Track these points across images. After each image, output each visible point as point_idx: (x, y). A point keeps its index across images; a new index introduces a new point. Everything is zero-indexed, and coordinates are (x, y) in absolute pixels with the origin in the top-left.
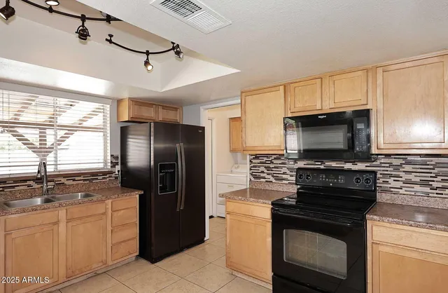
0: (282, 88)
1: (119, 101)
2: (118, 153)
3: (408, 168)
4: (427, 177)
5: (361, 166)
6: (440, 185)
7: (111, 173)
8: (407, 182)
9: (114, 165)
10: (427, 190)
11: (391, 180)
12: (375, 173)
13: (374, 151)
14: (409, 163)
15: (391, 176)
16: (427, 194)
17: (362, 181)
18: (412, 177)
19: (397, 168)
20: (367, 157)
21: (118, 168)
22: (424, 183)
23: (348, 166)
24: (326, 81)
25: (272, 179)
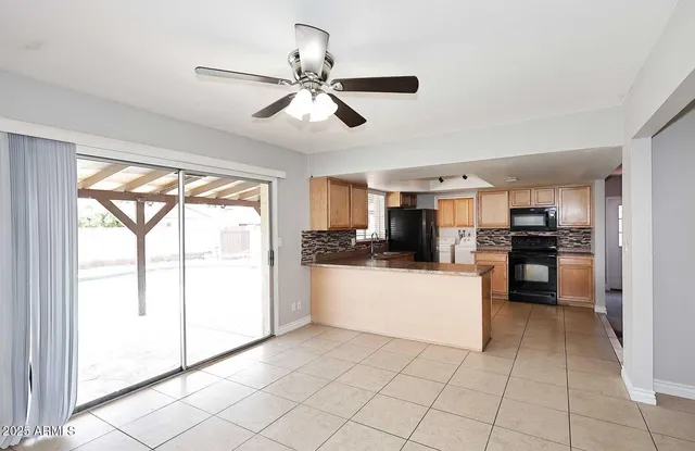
0: (507, 192)
1: (388, 194)
3: (571, 234)
4: (579, 238)
5: (548, 234)
6: (585, 242)
7: (385, 241)
8: (571, 241)
9: (386, 236)
10: (580, 244)
11: (563, 241)
12: (555, 237)
13: (557, 226)
14: (572, 232)
15: (563, 238)
16: (579, 246)
17: (550, 242)
18: (573, 239)
19: (566, 235)
20: (554, 229)
21: (388, 238)
22: (577, 242)
23: (541, 234)
24: (533, 191)
25: (493, 243)
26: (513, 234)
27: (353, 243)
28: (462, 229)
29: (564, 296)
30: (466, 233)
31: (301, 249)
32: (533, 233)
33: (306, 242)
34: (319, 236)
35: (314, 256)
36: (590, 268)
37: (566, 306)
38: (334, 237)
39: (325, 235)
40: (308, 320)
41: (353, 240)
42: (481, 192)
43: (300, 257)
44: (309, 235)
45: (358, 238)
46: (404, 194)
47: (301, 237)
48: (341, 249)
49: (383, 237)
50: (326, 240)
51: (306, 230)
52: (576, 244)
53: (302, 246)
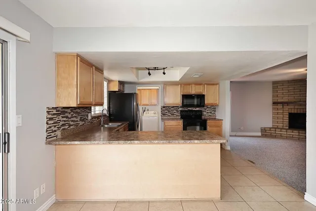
0: (180, 85)
1: (109, 82)
2: (108, 106)
4: (211, 111)
6: (213, 113)
12: (201, 110)
15: (204, 111)
16: (211, 115)
17: (199, 113)
18: (208, 111)
24: (193, 85)
25: (170, 115)
26: (181, 109)
28: (144, 107)
30: (146, 109)
31: (46, 126)
32: (190, 109)
33: (51, 119)
34: (64, 113)
35: (59, 133)
38: (76, 113)
39: (69, 111)
41: (89, 115)
42: (166, 84)
43: (45, 134)
44: (54, 111)
45: (93, 113)
46: (120, 82)
47: (46, 114)
48: (81, 123)
50: (70, 116)
51: (51, 106)
52: (209, 114)
53: (47, 123)
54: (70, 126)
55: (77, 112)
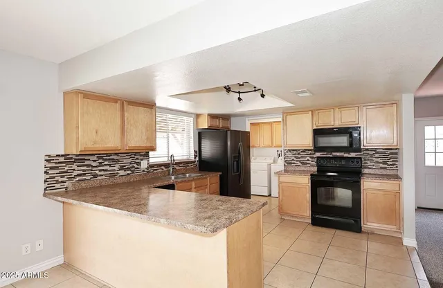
0: (310, 112)
1: (198, 116)
2: (197, 150)
3: (377, 155)
4: (386, 160)
5: (353, 155)
6: (392, 163)
7: (194, 162)
8: (378, 162)
9: (195, 157)
10: (386, 166)
11: (368, 162)
12: (360, 158)
13: (362, 147)
14: (377, 153)
15: (368, 160)
16: (385, 168)
17: (355, 163)
18: (379, 160)
19: (371, 156)
20: (359, 150)
21: (197, 159)
22: (384, 163)
23: (346, 155)
24: (337, 110)
25: (300, 164)
26: (318, 154)
27: (144, 165)
28: (279, 149)
29: (368, 224)
31: (44, 177)
32: (338, 154)
33: (53, 168)
34: (81, 160)
35: (70, 185)
36: (398, 194)
37: (370, 233)
39: (93, 158)
40: (60, 260)
41: (144, 162)
42: (286, 113)
43: (43, 186)
44: (62, 159)
45: (152, 160)
46: (213, 117)
47: (44, 163)
48: (122, 173)
49: (192, 158)
50: (94, 164)
51: (54, 153)
52: (382, 165)
53: (46, 173)
54: (96, 176)
55: (113, 159)
